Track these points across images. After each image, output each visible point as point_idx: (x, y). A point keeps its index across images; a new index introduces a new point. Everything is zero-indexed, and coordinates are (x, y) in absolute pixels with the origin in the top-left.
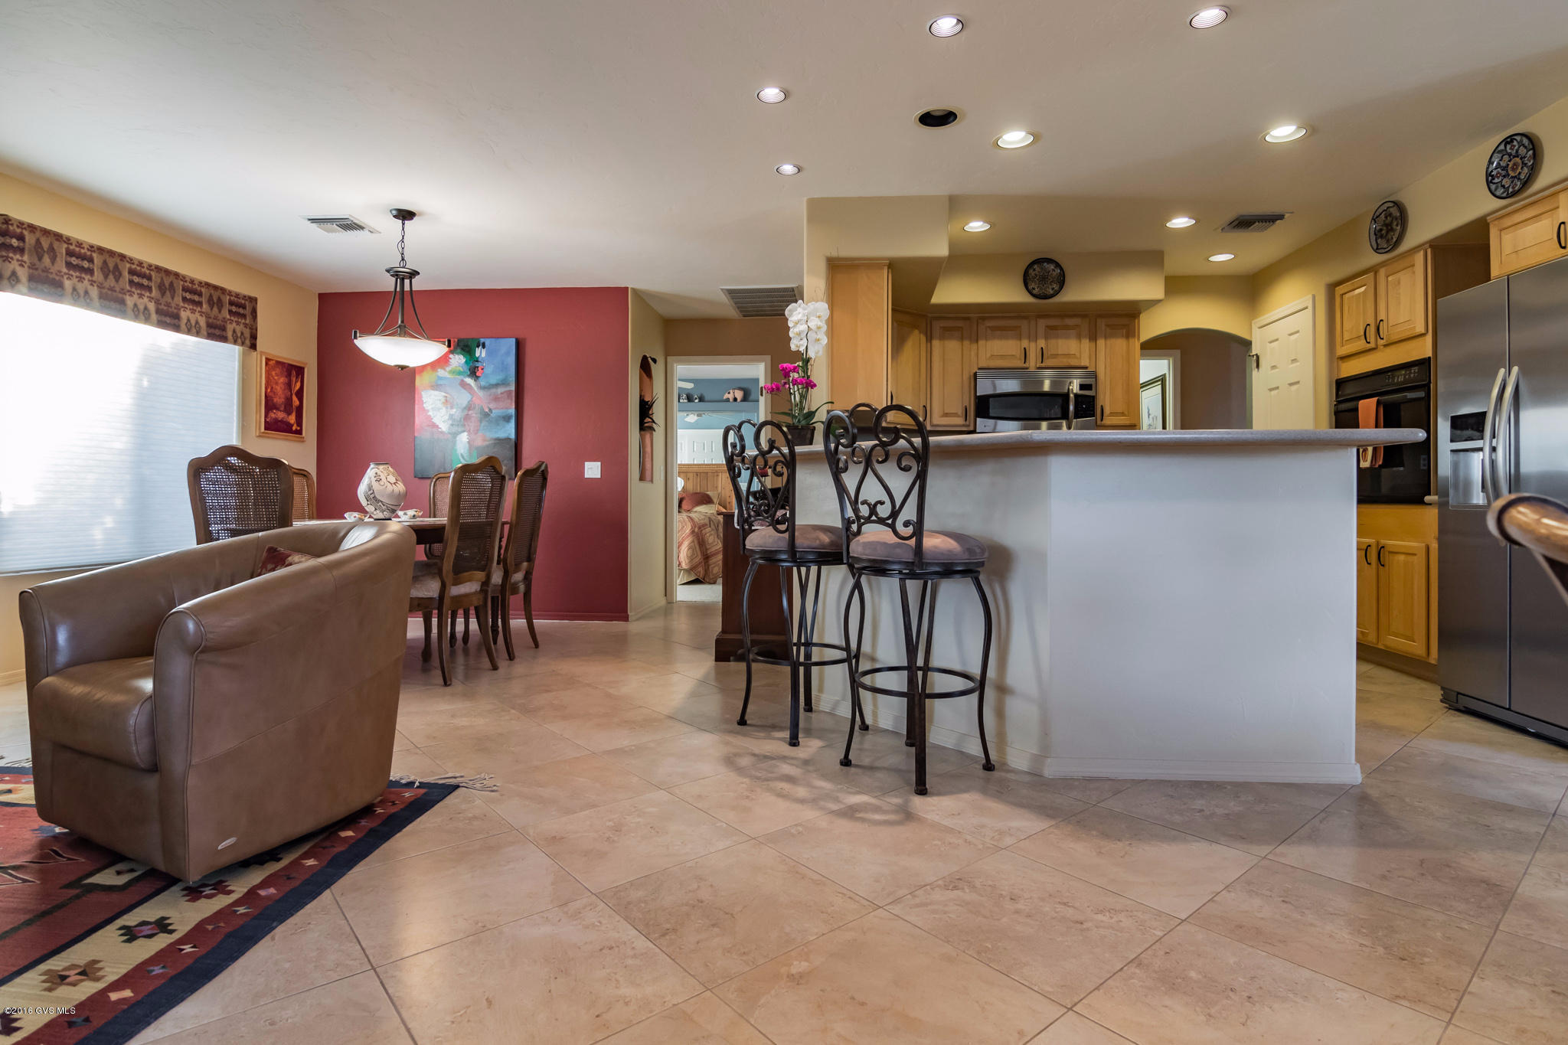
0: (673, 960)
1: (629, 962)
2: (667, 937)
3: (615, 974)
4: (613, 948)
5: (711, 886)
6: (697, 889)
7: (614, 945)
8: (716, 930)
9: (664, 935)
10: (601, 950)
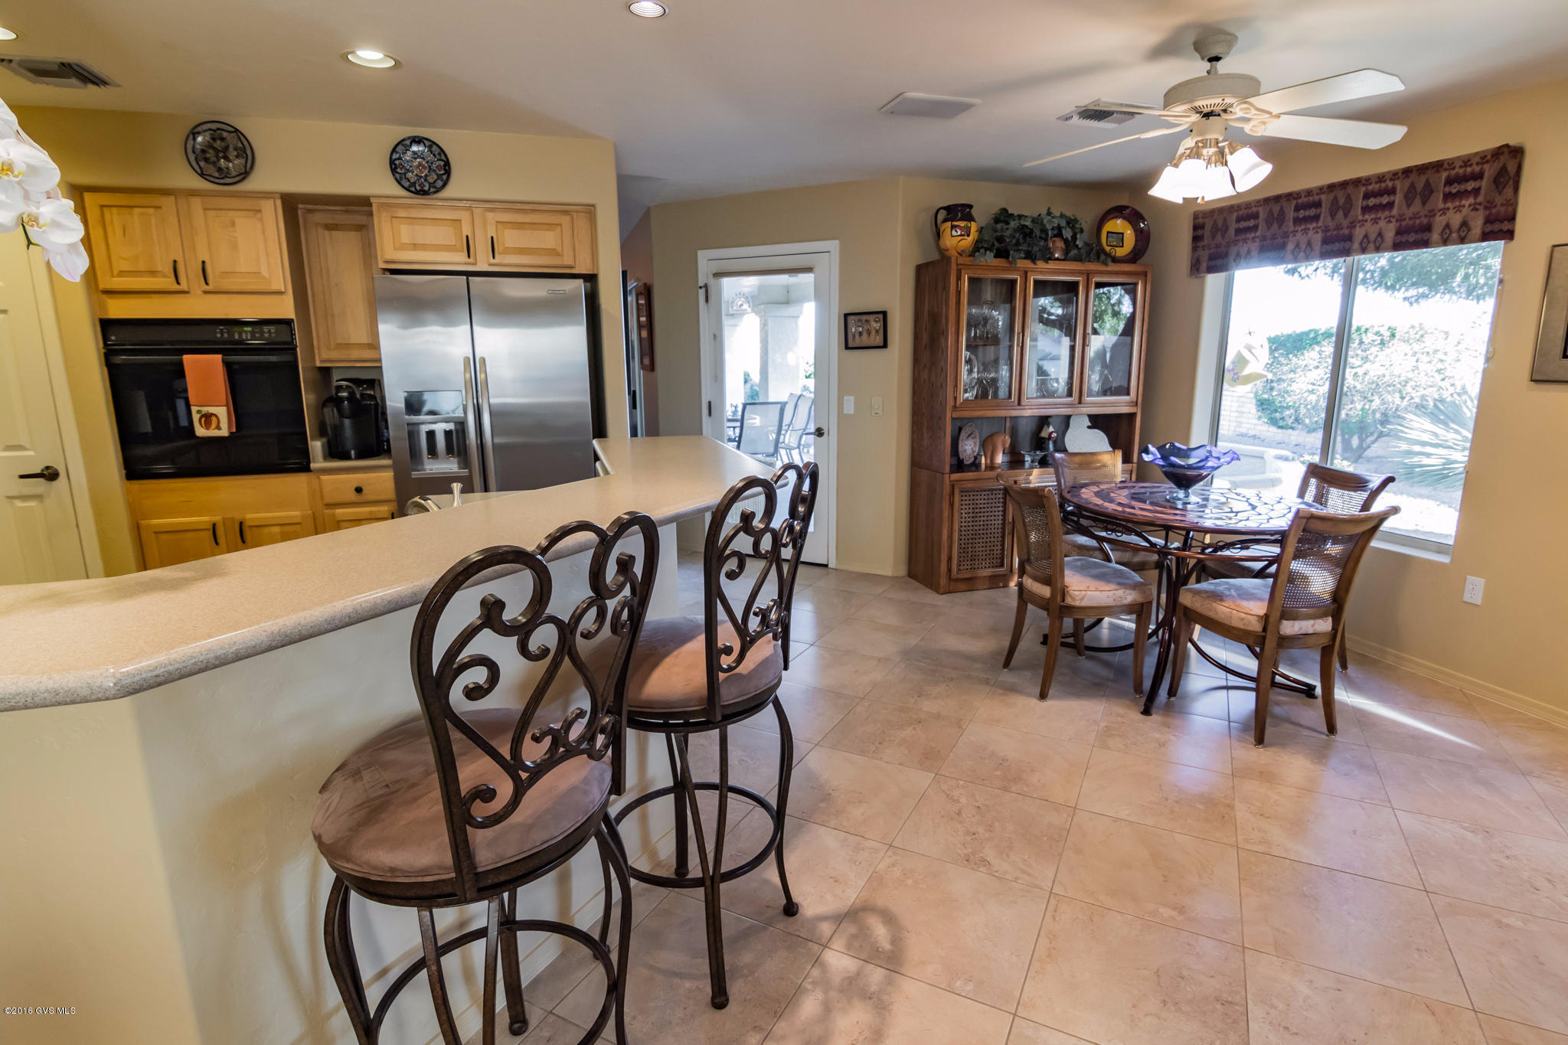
0: (1245, 981)
1: (1281, 1006)
2: (1230, 999)
3: (1301, 1006)
4: (1284, 1028)
5: (1134, 1006)
6: (1151, 1014)
7: (1281, 1029)
8: (1185, 973)
9: (1231, 1003)
10: (1297, 1034)
